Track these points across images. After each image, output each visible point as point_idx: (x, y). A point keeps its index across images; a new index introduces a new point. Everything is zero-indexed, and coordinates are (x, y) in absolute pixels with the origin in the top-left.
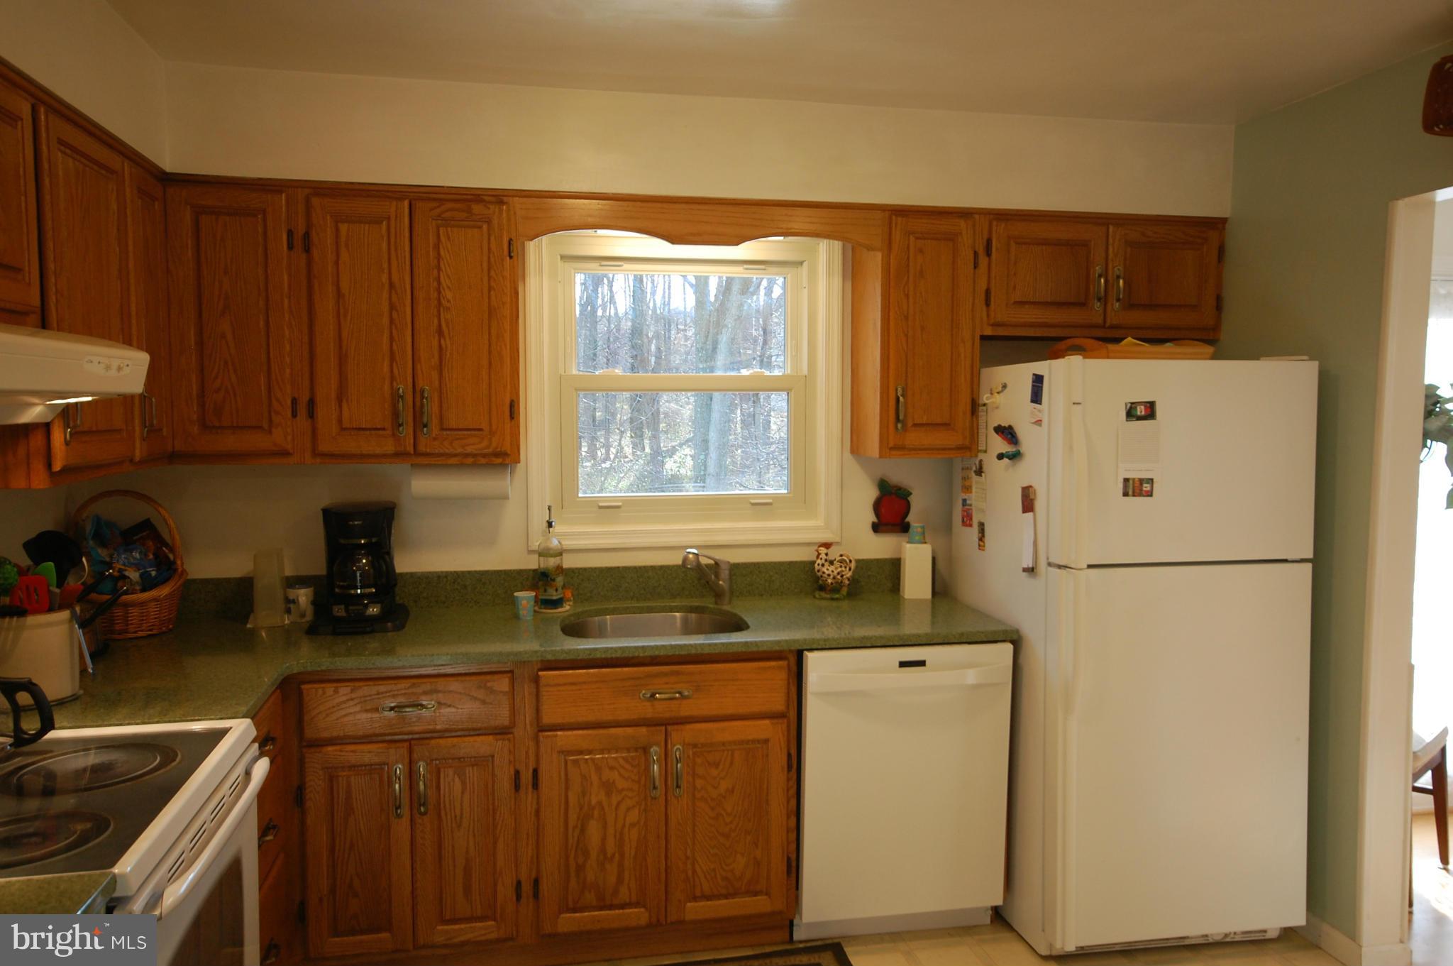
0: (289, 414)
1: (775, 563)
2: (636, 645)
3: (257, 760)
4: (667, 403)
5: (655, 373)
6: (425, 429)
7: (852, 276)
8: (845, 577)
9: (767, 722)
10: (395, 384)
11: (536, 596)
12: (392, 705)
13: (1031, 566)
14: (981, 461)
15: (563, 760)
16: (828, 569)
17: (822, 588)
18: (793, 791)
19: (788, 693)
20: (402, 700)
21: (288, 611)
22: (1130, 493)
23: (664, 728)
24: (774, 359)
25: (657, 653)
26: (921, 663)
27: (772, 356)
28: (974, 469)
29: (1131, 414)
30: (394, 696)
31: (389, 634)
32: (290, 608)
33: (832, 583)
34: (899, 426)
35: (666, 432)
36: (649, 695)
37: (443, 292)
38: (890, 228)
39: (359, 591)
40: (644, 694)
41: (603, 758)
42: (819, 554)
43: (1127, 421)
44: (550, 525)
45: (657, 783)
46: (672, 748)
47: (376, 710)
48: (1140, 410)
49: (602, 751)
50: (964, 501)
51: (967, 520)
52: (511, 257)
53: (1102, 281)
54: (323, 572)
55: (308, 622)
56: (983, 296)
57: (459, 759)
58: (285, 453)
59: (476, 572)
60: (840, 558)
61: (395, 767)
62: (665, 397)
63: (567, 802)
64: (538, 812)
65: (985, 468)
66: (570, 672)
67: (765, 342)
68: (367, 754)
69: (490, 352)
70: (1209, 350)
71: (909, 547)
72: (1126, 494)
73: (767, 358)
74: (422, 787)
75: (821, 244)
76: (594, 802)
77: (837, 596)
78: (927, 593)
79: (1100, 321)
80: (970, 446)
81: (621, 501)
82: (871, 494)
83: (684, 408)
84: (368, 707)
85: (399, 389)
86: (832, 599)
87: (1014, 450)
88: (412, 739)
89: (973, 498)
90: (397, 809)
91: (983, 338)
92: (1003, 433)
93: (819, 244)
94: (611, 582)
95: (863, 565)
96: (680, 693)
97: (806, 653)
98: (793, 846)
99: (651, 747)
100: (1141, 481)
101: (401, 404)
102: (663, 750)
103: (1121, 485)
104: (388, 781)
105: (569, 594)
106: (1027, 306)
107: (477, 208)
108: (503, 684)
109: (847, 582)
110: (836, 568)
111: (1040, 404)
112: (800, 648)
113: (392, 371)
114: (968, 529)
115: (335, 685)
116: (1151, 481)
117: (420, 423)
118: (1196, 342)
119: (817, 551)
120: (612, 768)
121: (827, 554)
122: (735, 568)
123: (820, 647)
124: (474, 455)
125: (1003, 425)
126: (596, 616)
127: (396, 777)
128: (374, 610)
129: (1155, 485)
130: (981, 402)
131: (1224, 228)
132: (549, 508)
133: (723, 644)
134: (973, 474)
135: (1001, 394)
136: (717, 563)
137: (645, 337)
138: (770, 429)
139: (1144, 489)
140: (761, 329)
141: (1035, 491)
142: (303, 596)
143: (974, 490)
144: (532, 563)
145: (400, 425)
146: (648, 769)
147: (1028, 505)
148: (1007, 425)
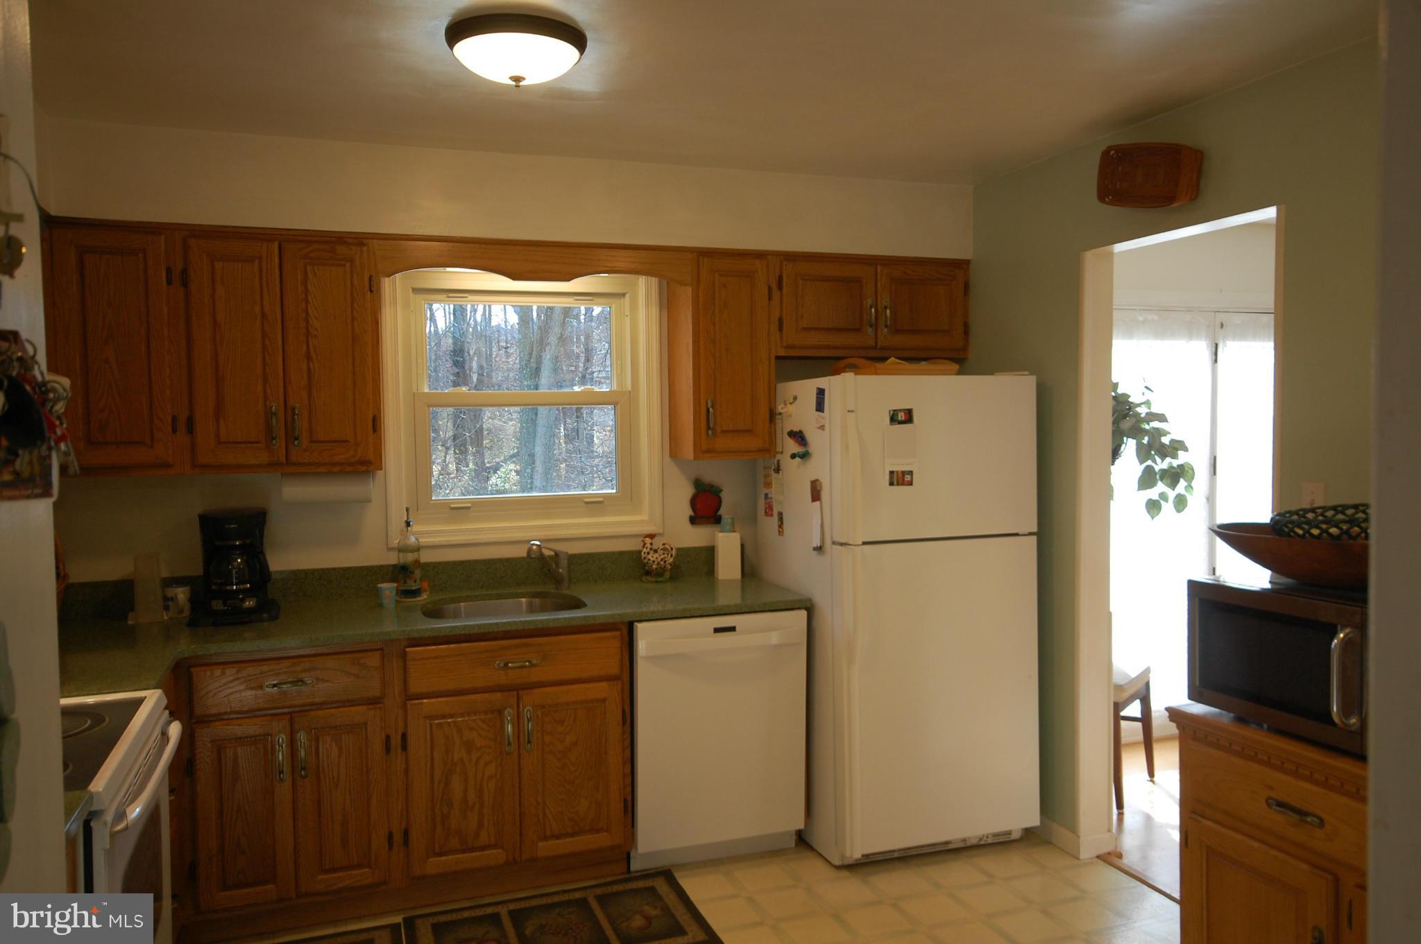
0: (170, 429)
1: (607, 553)
2: (491, 622)
3: (171, 723)
4: (489, 418)
5: (478, 390)
6: (296, 442)
7: (668, 308)
8: (667, 563)
9: (604, 684)
10: (268, 403)
11: (397, 587)
12: (275, 682)
13: (819, 545)
14: (778, 461)
15: (428, 725)
16: (652, 557)
17: (648, 573)
18: (627, 742)
19: (622, 659)
20: (283, 678)
21: (167, 608)
22: (895, 483)
23: (515, 693)
24: (595, 375)
25: (509, 628)
26: (733, 629)
27: (594, 372)
28: (773, 467)
29: (893, 419)
30: (277, 675)
31: (266, 624)
32: (168, 606)
33: (656, 569)
34: (710, 432)
35: (490, 449)
36: (502, 665)
37: (311, 322)
38: (699, 268)
39: (235, 587)
40: (498, 664)
41: (463, 721)
42: (645, 544)
43: (891, 425)
44: (408, 524)
45: (511, 739)
46: (523, 711)
47: (261, 687)
48: (901, 416)
49: (462, 715)
50: (766, 495)
51: (769, 511)
52: (371, 291)
53: (873, 310)
54: (201, 572)
55: (186, 617)
56: (777, 323)
57: (336, 727)
58: (167, 466)
59: (340, 568)
60: (663, 547)
61: (277, 739)
62: (487, 413)
63: (432, 759)
64: (407, 770)
65: (781, 467)
66: (433, 647)
67: (588, 360)
68: (250, 728)
69: (354, 374)
70: (956, 367)
71: (721, 536)
72: (891, 484)
73: (589, 374)
74: (303, 753)
75: (640, 279)
76: (456, 758)
77: (661, 579)
78: (737, 574)
79: (872, 343)
80: (769, 449)
81: (469, 502)
82: (687, 492)
83: (508, 424)
84: (253, 685)
85: (272, 407)
86: (657, 582)
87: (804, 450)
88: (293, 712)
89: (773, 493)
90: (280, 773)
91: (778, 358)
92: (795, 436)
93: (638, 279)
94: (462, 574)
95: (683, 553)
96: (529, 662)
97: (636, 623)
98: (629, 789)
99: (505, 709)
100: (903, 473)
101: (274, 420)
102: (516, 712)
103: (887, 477)
104: (272, 750)
105: (425, 585)
106: (813, 332)
107: (341, 249)
108: (374, 660)
109: (669, 567)
110: (660, 555)
111: (823, 412)
112: (631, 620)
113: (265, 392)
114: (768, 518)
115: (222, 667)
116: (911, 473)
117: (291, 436)
118: (946, 361)
119: (643, 541)
120: (471, 729)
121: (651, 544)
122: (573, 558)
123: (647, 618)
124: (341, 464)
125: (795, 430)
126: (450, 603)
127: (279, 746)
128: (250, 603)
129: (914, 477)
130: (777, 412)
131: (968, 268)
132: (407, 510)
133: (566, 618)
134: (772, 472)
135: (793, 405)
136: (557, 554)
137: (466, 354)
138: (593, 443)
139: (906, 479)
140: (582, 347)
141: (821, 483)
142: (181, 594)
143: (773, 485)
144: (392, 559)
145: (273, 439)
146: (502, 728)
147: (816, 495)
148: (798, 430)
